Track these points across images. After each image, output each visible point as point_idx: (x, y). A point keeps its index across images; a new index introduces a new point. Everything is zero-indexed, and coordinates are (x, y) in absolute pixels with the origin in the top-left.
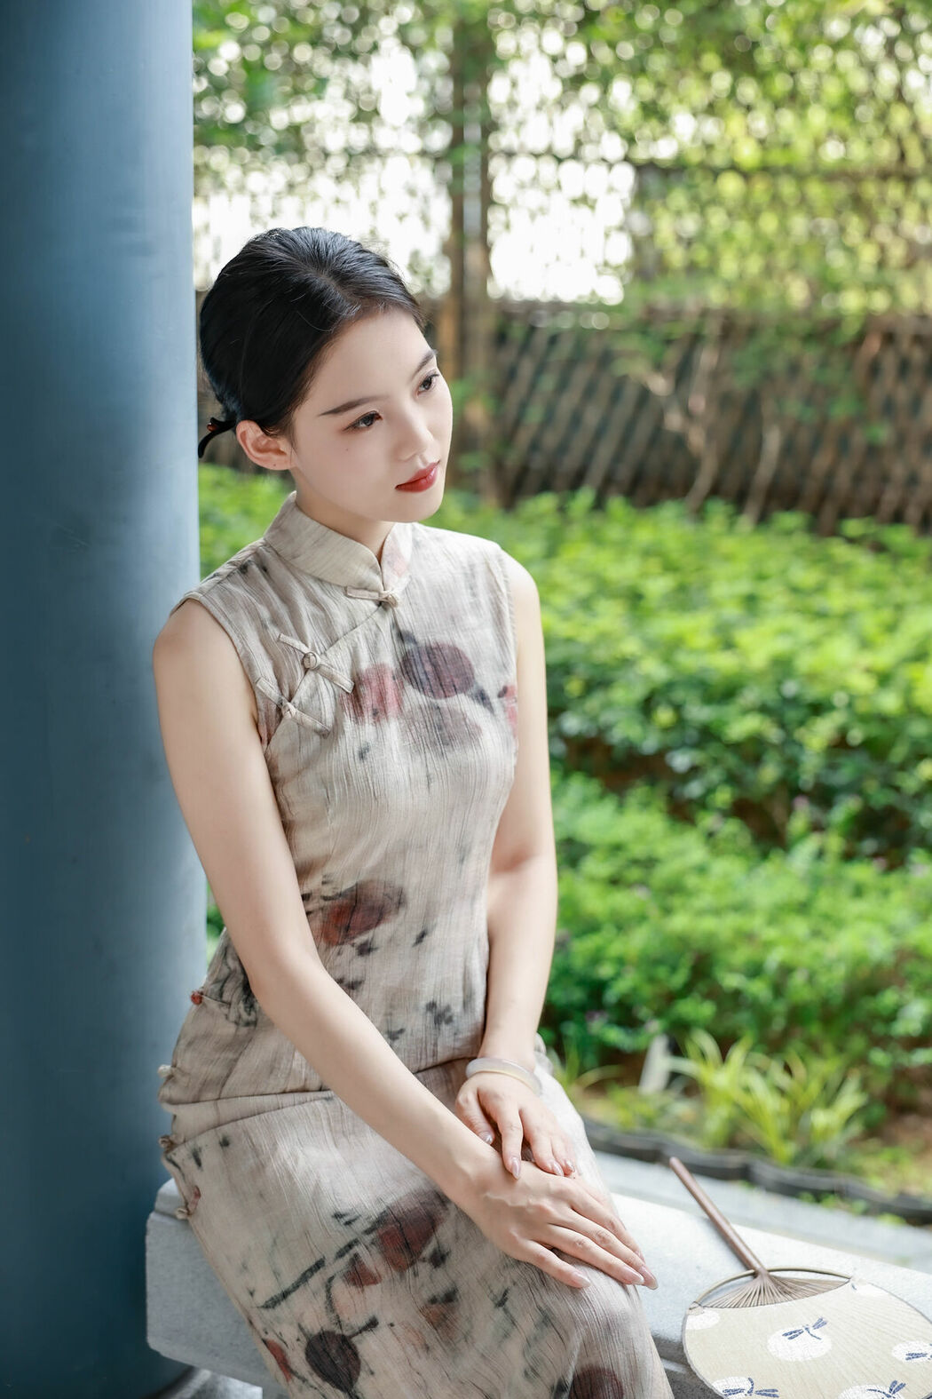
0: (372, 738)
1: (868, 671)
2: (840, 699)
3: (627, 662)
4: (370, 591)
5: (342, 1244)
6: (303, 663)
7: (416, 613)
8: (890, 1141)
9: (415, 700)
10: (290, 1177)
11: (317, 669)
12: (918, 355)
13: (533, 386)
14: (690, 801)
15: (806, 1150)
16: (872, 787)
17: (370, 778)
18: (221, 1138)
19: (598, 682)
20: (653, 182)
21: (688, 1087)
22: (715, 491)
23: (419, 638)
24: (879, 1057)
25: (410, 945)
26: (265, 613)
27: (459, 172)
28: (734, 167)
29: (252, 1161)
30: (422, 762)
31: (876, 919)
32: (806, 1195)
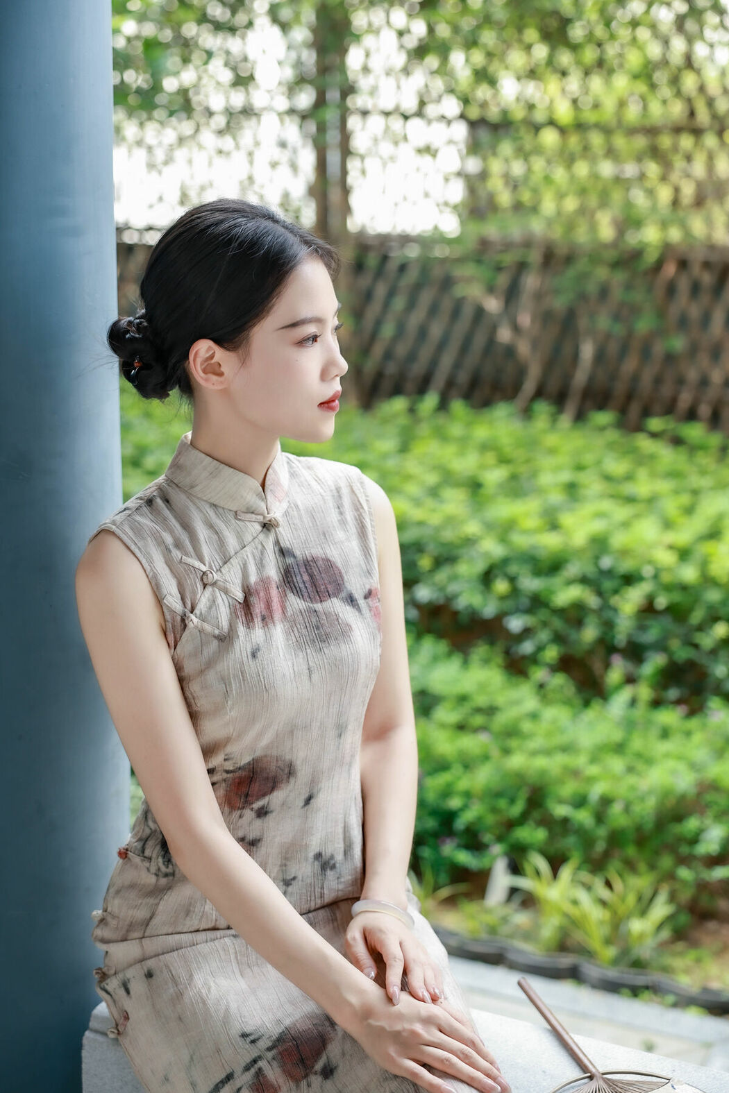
0: (262, 639)
1: (671, 547)
2: (647, 571)
3: (470, 542)
4: (256, 514)
5: (248, 1059)
6: (202, 580)
7: (294, 532)
8: (694, 944)
9: (296, 605)
10: (204, 1003)
11: (214, 584)
12: (707, 279)
13: (387, 304)
14: (524, 658)
15: (625, 952)
16: (675, 644)
17: (261, 673)
18: (146, 971)
19: (446, 558)
20: (484, 135)
21: (527, 901)
22: (539, 393)
23: (298, 553)
24: (684, 873)
25: (300, 807)
26: (169, 540)
27: (322, 128)
28: (552, 123)
29: (172, 990)
30: (304, 657)
31: (680, 758)
32: (626, 991)
